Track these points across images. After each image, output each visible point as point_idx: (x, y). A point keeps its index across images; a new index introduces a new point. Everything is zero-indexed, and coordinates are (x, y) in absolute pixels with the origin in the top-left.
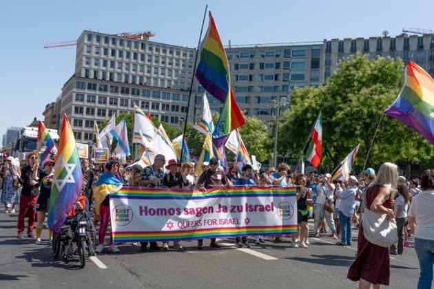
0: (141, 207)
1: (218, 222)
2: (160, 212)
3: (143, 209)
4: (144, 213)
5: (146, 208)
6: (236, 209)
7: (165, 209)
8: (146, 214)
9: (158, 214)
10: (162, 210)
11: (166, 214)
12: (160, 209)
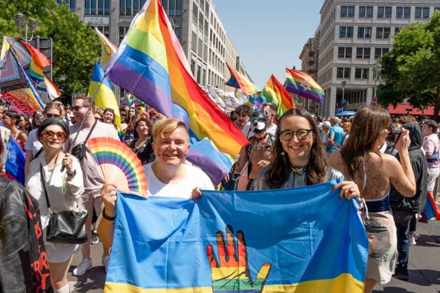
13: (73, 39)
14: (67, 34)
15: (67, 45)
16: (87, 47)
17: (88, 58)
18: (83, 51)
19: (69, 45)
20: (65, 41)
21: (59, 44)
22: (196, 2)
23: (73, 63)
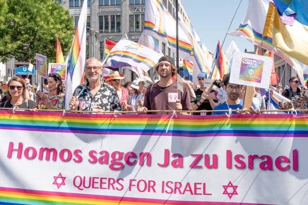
0: (11, 144)
1: (158, 188)
2: (45, 153)
3: (16, 147)
4: (15, 154)
5: (21, 145)
6: (202, 163)
7: (54, 150)
8: (19, 157)
9: (41, 158)
10: (49, 150)
11: (55, 159)
12: (47, 149)
13: (35, 10)
14: (28, 5)
15: (28, 17)
16: (52, 20)
17: (53, 31)
18: (48, 24)
19: (32, 18)
20: (26, 12)
21: (19, 16)
22: (170, 1)
23: (37, 37)
